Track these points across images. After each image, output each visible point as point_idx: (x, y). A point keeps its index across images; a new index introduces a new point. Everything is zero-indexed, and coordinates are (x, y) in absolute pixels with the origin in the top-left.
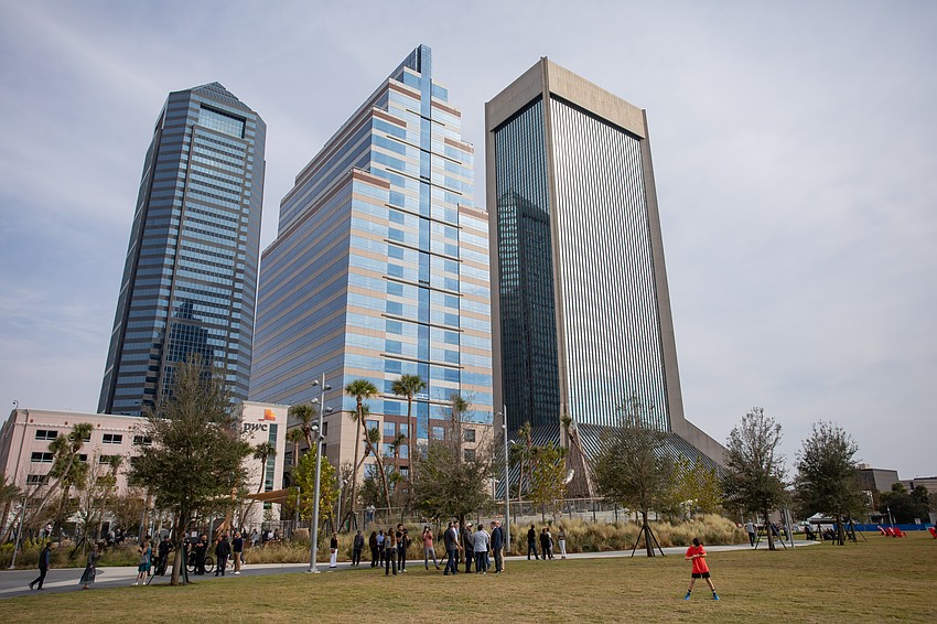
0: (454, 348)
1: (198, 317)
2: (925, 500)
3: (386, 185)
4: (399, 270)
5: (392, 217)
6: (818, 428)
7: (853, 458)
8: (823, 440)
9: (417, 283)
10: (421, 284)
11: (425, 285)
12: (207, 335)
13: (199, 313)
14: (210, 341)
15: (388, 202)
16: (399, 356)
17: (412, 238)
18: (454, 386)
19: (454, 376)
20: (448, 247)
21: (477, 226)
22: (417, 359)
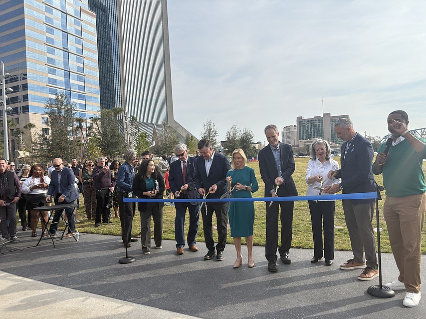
0: (82, 84)
4: (52, 41)
5: (47, 11)
8: (245, 133)
9: (62, 49)
10: (64, 49)
11: (66, 50)
16: (56, 86)
17: (58, 23)
18: (83, 102)
19: (82, 97)
20: (76, 30)
21: (90, 21)
22: (64, 88)
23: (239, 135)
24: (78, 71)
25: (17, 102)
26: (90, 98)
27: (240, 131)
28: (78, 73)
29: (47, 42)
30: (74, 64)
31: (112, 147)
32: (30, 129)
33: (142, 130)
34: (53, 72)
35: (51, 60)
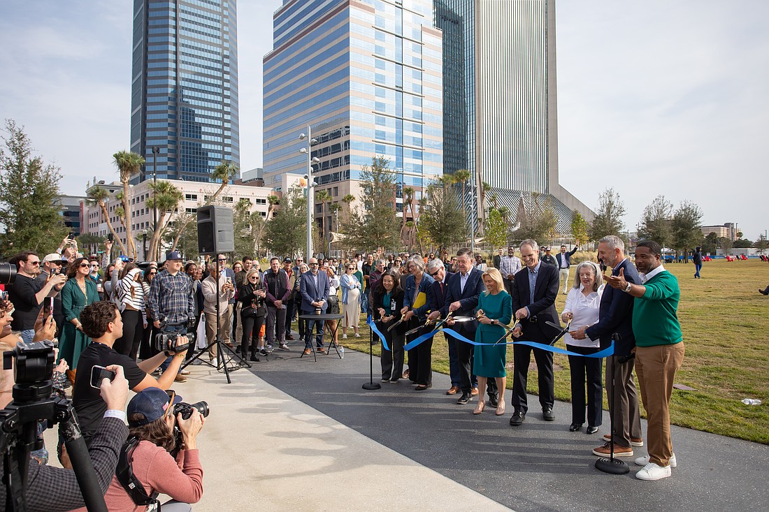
0: (418, 135)
1: (186, 100)
2: (715, 241)
3: (372, 10)
4: (382, 78)
5: (378, 37)
6: (683, 203)
7: (700, 220)
8: (685, 210)
9: (395, 88)
10: (397, 89)
11: (400, 90)
12: (194, 115)
13: (187, 97)
14: (197, 120)
15: (374, 24)
16: (384, 141)
17: (391, 53)
18: (418, 162)
19: (419, 155)
20: (415, 59)
21: (435, 42)
22: (395, 143)
23: (670, 213)
24: (414, 117)
25: (338, 166)
26: (429, 155)
27: (672, 206)
28: (414, 120)
29: (376, 81)
30: (410, 108)
31: (447, 232)
32: (349, 203)
33: (502, 203)
34: (381, 122)
35: (380, 105)
